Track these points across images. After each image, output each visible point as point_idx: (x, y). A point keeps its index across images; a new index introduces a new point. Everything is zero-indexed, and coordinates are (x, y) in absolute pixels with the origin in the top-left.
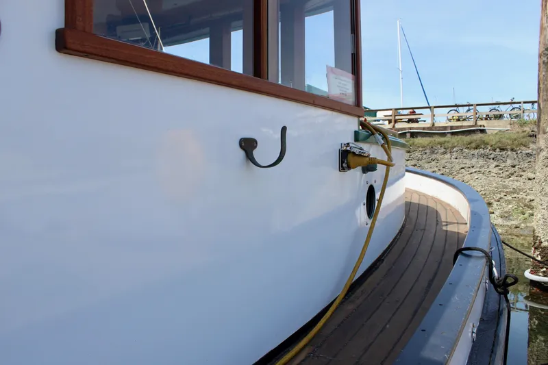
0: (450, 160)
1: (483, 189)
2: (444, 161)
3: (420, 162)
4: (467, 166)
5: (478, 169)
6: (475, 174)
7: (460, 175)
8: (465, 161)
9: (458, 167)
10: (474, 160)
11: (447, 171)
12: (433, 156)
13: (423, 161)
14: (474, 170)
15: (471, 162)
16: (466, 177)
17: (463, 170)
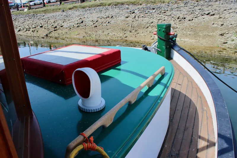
0: (219, 5)
1: (235, 23)
2: (215, 6)
3: (203, 7)
4: (228, 8)
5: (233, 10)
6: (232, 13)
7: (223, 14)
8: (227, 5)
9: (222, 10)
10: (232, 4)
11: (217, 12)
12: (210, 3)
13: (205, 6)
14: (231, 11)
15: (231, 6)
16: (227, 15)
17: (225, 11)
